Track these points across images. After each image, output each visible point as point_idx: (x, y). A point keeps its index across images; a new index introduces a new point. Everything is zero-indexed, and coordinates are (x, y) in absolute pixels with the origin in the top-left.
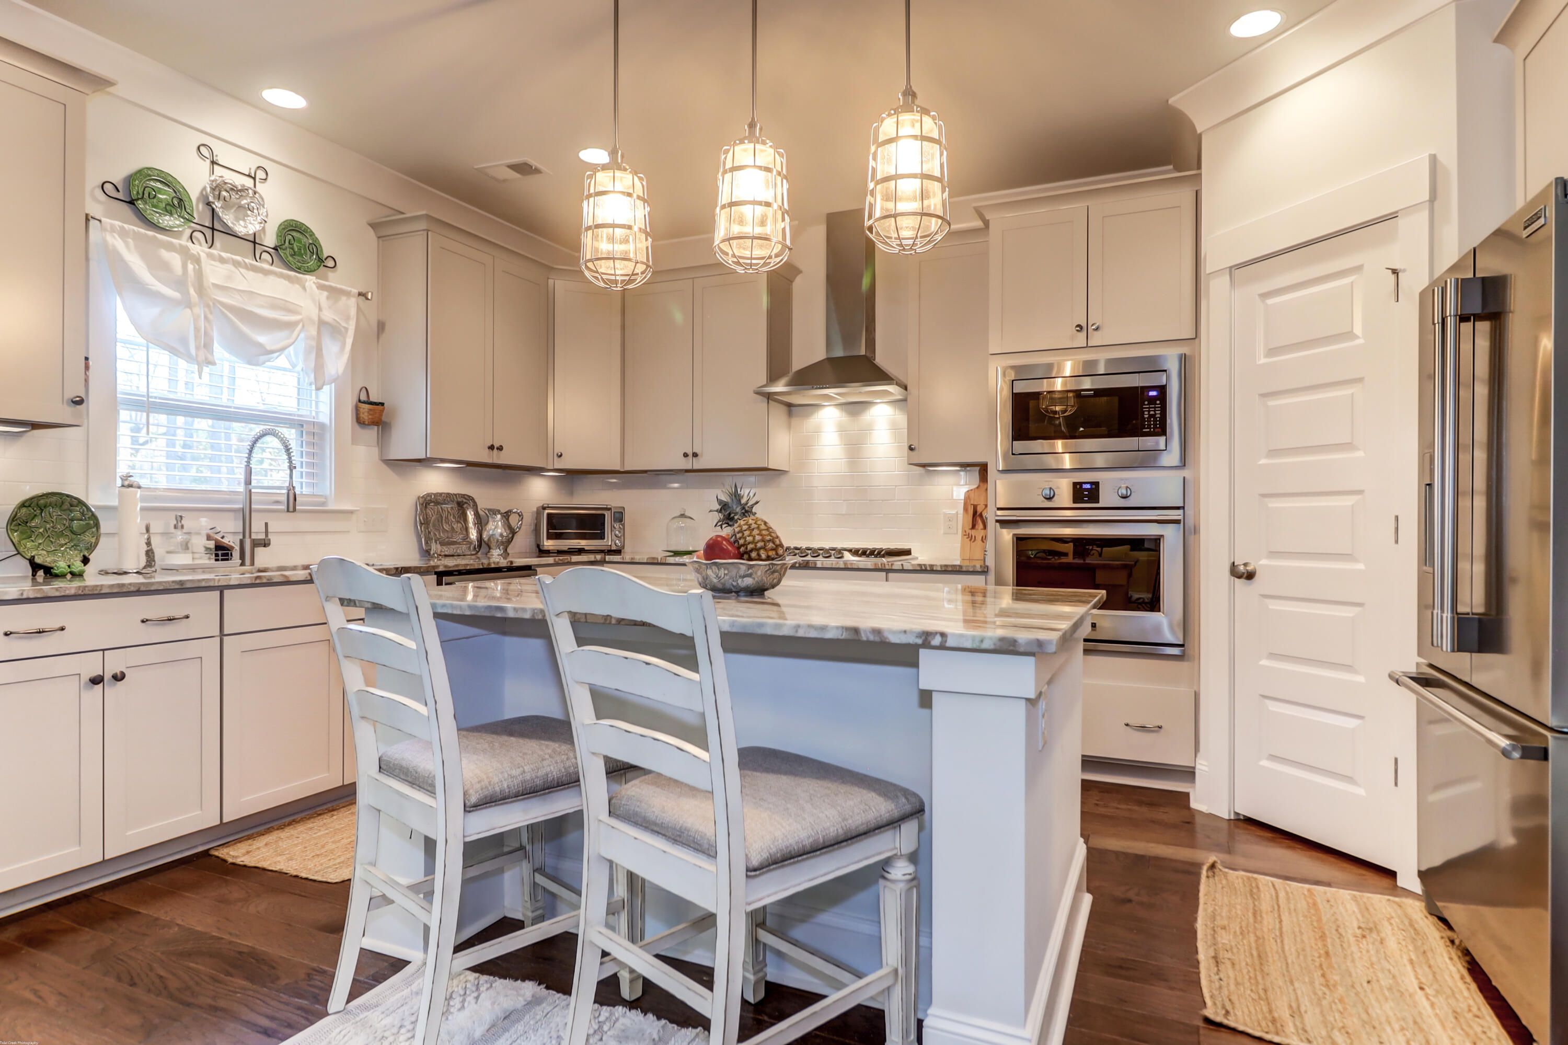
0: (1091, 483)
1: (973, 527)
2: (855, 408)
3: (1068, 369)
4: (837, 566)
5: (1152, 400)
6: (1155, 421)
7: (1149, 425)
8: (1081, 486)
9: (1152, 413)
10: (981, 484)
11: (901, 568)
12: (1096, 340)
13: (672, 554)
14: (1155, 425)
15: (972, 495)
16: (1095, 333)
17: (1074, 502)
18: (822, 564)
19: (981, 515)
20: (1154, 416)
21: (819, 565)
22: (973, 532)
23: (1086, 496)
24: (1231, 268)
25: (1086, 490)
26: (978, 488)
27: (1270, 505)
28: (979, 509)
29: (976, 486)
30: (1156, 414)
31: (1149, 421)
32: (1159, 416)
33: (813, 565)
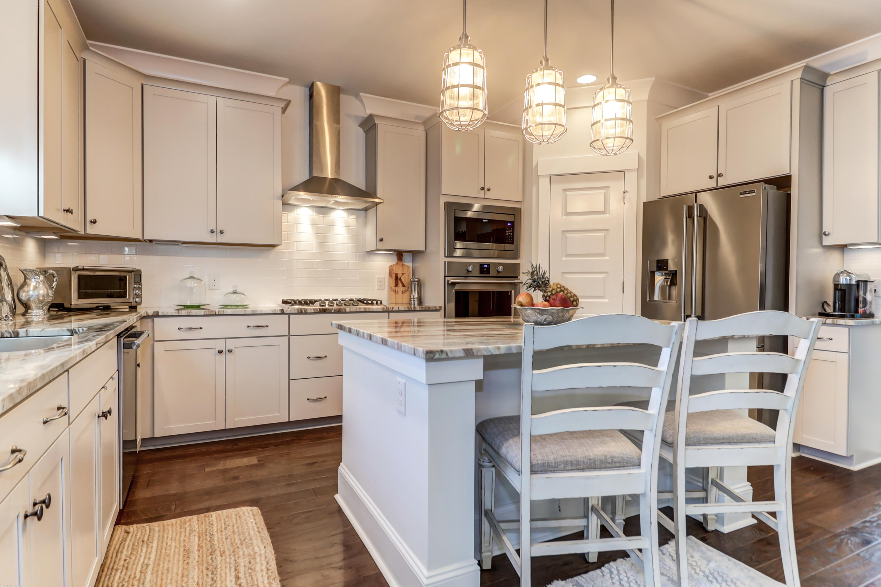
0: (488, 265)
1: (396, 285)
2: (323, 210)
3: (476, 207)
4: (360, 311)
5: (509, 227)
6: (510, 236)
7: (508, 239)
8: (483, 266)
9: (509, 233)
10: (399, 262)
11: (398, 310)
12: (488, 195)
13: (183, 307)
14: (510, 239)
15: (394, 268)
16: (488, 191)
17: (480, 274)
18: (350, 309)
19: (400, 279)
20: (509, 235)
21: (348, 310)
22: (397, 289)
23: (485, 271)
24: (551, 176)
25: (485, 268)
26: (397, 264)
27: (568, 277)
28: (399, 276)
29: (395, 263)
30: (510, 234)
31: (508, 237)
32: (511, 235)
33: (344, 311)
